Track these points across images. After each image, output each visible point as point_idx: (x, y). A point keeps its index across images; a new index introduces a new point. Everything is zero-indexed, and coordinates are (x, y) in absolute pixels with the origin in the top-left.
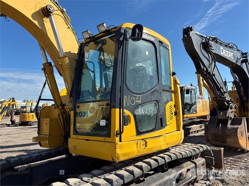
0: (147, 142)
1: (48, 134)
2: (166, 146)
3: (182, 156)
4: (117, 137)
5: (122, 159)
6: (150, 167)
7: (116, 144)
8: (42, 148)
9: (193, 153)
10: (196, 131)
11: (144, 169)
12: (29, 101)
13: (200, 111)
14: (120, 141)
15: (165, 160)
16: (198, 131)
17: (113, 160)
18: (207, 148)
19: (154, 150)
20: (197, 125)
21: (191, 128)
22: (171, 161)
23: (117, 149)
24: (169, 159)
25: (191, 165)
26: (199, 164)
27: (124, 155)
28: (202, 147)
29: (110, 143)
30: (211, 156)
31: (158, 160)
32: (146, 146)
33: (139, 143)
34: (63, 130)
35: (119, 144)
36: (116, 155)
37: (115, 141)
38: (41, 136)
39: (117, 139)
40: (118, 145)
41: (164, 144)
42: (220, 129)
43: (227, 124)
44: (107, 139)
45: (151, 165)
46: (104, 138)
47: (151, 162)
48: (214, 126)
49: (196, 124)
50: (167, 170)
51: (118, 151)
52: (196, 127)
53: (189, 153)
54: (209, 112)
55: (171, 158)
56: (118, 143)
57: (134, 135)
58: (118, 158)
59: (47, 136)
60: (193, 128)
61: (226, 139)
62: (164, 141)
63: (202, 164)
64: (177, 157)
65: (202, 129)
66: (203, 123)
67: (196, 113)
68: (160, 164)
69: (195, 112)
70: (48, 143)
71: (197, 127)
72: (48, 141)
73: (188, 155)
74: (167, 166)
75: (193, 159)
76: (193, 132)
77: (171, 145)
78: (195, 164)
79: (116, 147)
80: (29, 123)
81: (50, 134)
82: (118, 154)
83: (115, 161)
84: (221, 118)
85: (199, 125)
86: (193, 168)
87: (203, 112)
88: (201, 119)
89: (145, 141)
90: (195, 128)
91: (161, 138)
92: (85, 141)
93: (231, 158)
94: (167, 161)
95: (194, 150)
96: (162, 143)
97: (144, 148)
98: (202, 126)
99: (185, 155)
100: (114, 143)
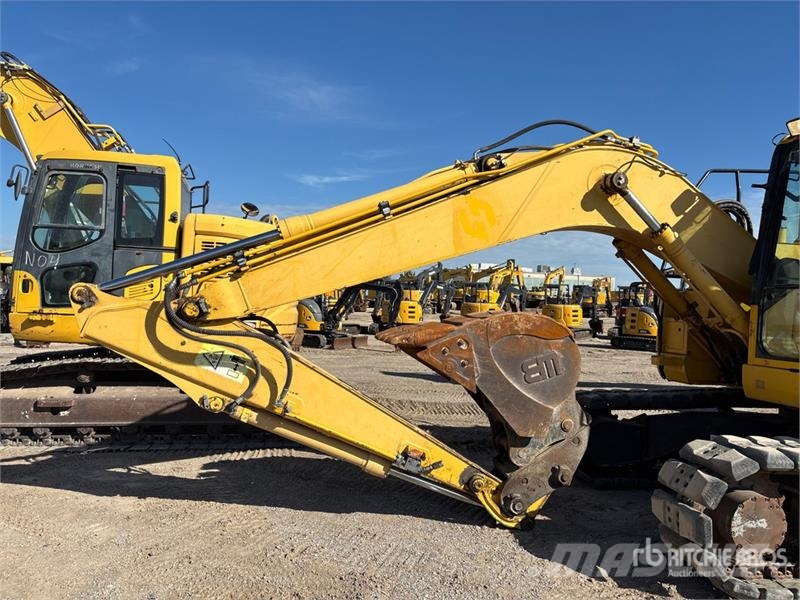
1: (684, 351)
8: (665, 383)
12: (552, 270)
38: (666, 355)
59: (683, 357)
70: (683, 371)
72: (684, 367)
81: (689, 353)
92: (789, 372)
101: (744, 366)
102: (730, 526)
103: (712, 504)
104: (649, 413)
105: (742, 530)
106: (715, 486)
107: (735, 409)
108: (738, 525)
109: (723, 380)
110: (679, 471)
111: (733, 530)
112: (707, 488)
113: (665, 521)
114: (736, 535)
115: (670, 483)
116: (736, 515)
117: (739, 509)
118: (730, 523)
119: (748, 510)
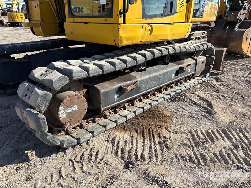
0: (153, 27)
2: (172, 37)
3: (186, 50)
4: (120, 17)
5: (125, 43)
6: (153, 55)
7: (119, 25)
9: (196, 49)
10: (197, 38)
11: (147, 57)
13: (207, 16)
14: (124, 22)
15: (169, 51)
16: (199, 38)
17: (115, 44)
18: (211, 45)
19: (159, 39)
20: (200, 31)
21: (193, 34)
22: (174, 53)
23: (120, 31)
24: (173, 51)
25: (191, 61)
26: (200, 61)
27: (128, 39)
28: (206, 44)
29: (112, 25)
30: (213, 55)
31: (161, 50)
32: (151, 32)
33: (144, 27)
34: (57, 16)
35: (123, 25)
36: (119, 38)
37: (119, 22)
38: (32, 22)
39: (121, 20)
40: (121, 26)
41: (170, 34)
42: (226, 32)
43: (234, 27)
44: (109, 20)
45: (154, 54)
46: (105, 19)
47: (155, 51)
48: (220, 29)
49: (198, 31)
50: (168, 64)
51: (121, 33)
52: (198, 33)
53: (193, 48)
54: (216, 18)
55: (175, 50)
56: (121, 24)
57: (139, 17)
58: (121, 41)
59: (40, 22)
60: (195, 34)
61: (229, 43)
62: (171, 30)
63: (203, 61)
64: (181, 50)
65: (204, 36)
66: (207, 30)
67: (202, 18)
68: (163, 54)
69: (201, 16)
70: (41, 30)
71: (200, 33)
72: (41, 27)
73: (192, 50)
74: (168, 59)
75: (195, 57)
76: (194, 38)
77: (176, 37)
78: (196, 60)
79: (119, 28)
80: (19, 23)
81: (42, 19)
82: (121, 37)
83: (117, 45)
84: (230, 20)
85: (202, 32)
86: (193, 64)
87: (209, 17)
88: (205, 25)
89: (151, 26)
90: (197, 35)
91: (168, 26)
92: (83, 24)
93: (229, 62)
94: (171, 52)
95: (198, 46)
96: (169, 32)
97: (149, 35)
98: (204, 33)
99: (189, 49)
100: (117, 24)
101: (64, 23)
102: (58, 115)
103: (44, 108)
104: (29, 53)
105: (65, 115)
106: (44, 96)
107: (71, 47)
108: (62, 114)
109: (61, 33)
110: (27, 89)
111: (60, 116)
112: (39, 99)
113: (24, 119)
114: (62, 118)
115: (22, 97)
116: (60, 108)
117: (62, 104)
118: (58, 113)
119: (67, 103)
